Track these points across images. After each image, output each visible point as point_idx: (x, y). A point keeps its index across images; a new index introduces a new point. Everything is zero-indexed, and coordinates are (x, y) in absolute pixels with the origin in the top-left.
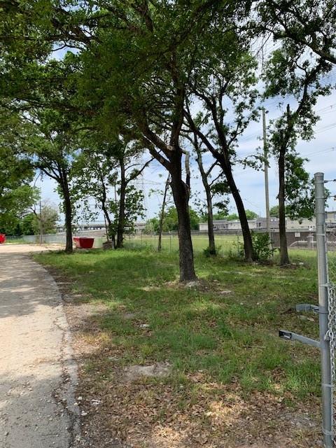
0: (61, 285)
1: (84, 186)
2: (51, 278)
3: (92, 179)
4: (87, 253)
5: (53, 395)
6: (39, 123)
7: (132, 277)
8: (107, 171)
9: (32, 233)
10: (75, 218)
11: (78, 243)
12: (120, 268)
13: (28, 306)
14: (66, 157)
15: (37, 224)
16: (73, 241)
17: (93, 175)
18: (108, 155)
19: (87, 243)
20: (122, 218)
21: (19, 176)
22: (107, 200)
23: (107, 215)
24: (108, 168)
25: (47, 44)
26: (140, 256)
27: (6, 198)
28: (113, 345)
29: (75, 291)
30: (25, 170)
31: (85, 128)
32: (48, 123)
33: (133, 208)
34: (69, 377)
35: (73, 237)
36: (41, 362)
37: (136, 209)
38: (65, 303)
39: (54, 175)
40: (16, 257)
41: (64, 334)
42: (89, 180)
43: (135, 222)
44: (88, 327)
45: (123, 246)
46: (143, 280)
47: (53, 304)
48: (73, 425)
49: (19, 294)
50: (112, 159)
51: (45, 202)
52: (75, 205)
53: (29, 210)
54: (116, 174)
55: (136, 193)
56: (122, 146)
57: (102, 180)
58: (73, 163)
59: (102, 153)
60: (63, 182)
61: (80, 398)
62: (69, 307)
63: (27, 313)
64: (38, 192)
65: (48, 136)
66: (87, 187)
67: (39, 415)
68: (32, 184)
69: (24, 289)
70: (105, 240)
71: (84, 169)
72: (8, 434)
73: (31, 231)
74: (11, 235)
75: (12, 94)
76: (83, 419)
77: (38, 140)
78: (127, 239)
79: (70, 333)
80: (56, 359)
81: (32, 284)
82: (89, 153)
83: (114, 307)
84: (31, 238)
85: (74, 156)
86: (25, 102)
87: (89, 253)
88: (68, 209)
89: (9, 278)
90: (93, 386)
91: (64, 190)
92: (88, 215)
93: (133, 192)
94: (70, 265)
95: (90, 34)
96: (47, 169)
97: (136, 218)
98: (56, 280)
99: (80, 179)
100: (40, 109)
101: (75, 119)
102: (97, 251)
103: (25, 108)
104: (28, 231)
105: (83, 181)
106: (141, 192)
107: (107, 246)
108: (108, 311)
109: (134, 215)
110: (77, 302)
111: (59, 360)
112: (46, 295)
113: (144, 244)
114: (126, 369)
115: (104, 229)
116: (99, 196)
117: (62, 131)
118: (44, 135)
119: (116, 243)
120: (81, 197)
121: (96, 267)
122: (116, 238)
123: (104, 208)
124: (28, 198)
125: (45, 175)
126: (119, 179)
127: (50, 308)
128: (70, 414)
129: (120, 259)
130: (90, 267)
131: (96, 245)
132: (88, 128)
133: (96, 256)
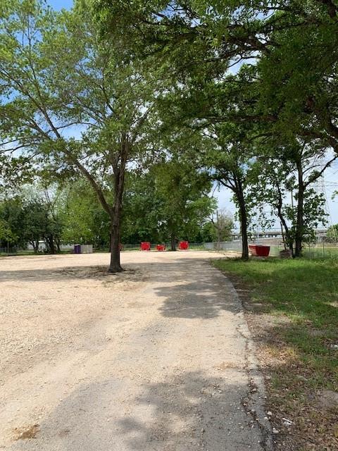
0: (240, 292)
1: (259, 193)
2: (231, 285)
3: (267, 185)
4: (263, 261)
5: (242, 403)
6: (216, 137)
7: (316, 290)
8: (283, 176)
9: (210, 241)
10: (251, 225)
11: (254, 251)
12: (300, 279)
13: (212, 310)
14: (241, 167)
15: (215, 232)
16: (249, 249)
17: (269, 181)
18: (284, 160)
19: (263, 251)
20: (300, 225)
21: (200, 189)
22: (283, 206)
23: (283, 222)
24: (284, 173)
25: (224, 62)
26: (322, 268)
27: (188, 209)
28: (301, 363)
29: (254, 299)
30: (205, 182)
31: (261, 135)
32: (225, 136)
33: (313, 214)
34: (257, 388)
35: (249, 245)
36: (227, 367)
37: (317, 214)
38: (246, 310)
39: (230, 185)
40: (198, 262)
41: (247, 342)
42: (264, 187)
43: (315, 229)
44: (270, 338)
45: (302, 256)
46: (329, 294)
47: (234, 310)
48: (265, 441)
49: (204, 298)
50: (289, 164)
51: (221, 211)
52: (250, 213)
53: (208, 220)
54: (294, 178)
55: (317, 197)
56: (299, 148)
57: (278, 186)
58: (248, 171)
59: (277, 157)
60: (238, 191)
61: (270, 413)
62: (250, 315)
63: (212, 317)
64: (215, 202)
65: (224, 148)
66: (262, 194)
67: (230, 420)
68: (210, 195)
69: (208, 293)
70: (282, 248)
71: (259, 176)
72: (204, 431)
73: (210, 238)
74: (193, 242)
75: (195, 114)
76: (275, 437)
77: (215, 154)
78: (306, 247)
79: (252, 342)
80: (242, 366)
81: (213, 289)
82: (264, 159)
83: (298, 320)
84: (210, 245)
85: (248, 164)
86: (205, 120)
87: (266, 261)
88: (244, 217)
89: (193, 281)
90: (282, 403)
91: (239, 199)
92: (264, 223)
93: (314, 196)
94: (247, 272)
95: (266, 40)
96: (223, 180)
97: (316, 224)
98: (236, 287)
99: (255, 186)
100: (217, 124)
101: (250, 127)
102: (273, 260)
103: (205, 126)
104: (207, 239)
105: (258, 189)
106: (322, 195)
107: (284, 254)
108: (291, 324)
109: (314, 221)
110: (258, 311)
111: (244, 368)
112: (227, 300)
113: (327, 254)
114: (319, 393)
115: (280, 236)
116: (274, 202)
117: (237, 141)
118: (220, 148)
119: (294, 252)
120: (256, 204)
121: (275, 276)
122: (294, 246)
123: (280, 215)
124: (206, 208)
125: (222, 186)
126: (297, 183)
127: (232, 314)
128: (260, 427)
129: (299, 268)
130: (268, 276)
131: (272, 253)
132: (264, 135)
133: (273, 264)
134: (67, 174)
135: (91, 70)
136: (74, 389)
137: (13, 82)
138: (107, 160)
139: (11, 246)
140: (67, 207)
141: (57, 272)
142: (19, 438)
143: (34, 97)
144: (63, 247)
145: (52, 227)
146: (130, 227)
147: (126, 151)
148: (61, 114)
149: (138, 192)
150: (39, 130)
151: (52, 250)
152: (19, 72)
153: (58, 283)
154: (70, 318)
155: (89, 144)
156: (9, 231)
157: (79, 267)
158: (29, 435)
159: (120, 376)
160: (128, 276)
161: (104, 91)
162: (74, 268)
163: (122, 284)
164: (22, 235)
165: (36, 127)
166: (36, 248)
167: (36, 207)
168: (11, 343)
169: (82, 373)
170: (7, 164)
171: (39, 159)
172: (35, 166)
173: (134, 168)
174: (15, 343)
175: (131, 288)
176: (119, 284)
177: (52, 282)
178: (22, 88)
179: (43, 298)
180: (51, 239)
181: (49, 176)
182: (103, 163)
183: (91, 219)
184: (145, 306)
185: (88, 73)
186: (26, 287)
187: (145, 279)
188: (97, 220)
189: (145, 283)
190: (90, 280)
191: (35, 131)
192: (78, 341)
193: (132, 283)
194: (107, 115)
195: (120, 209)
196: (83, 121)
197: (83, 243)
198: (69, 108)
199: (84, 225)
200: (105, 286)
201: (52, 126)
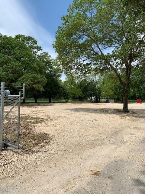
134: (105, 69)
135: (117, 22)
136: (112, 160)
137: (85, 33)
138: (122, 62)
139: (82, 98)
140: (103, 83)
141: (100, 110)
142: (93, 174)
143: (92, 38)
144: (101, 100)
145: (97, 92)
146: (132, 92)
147: (132, 57)
148: (103, 43)
149: (136, 75)
150: (94, 51)
151: (97, 101)
152: (87, 29)
153: (101, 114)
154: (107, 130)
155: (115, 55)
156: (81, 93)
157: (109, 109)
158: (96, 174)
159: (133, 159)
160: (131, 115)
161: (123, 30)
162: (106, 109)
163: (129, 118)
164: (86, 95)
165: (93, 50)
166: (91, 100)
167: (91, 83)
168: (86, 136)
169: (115, 154)
170: (82, 67)
171: (94, 63)
172: (92, 67)
173: (135, 64)
174: (87, 137)
175: (134, 120)
176: (127, 118)
177: (99, 114)
178: (88, 35)
179: (95, 120)
180: (97, 97)
181: (97, 71)
182: (120, 63)
183: (113, 88)
184: (142, 129)
185: (115, 23)
186: (89, 115)
187: (140, 117)
188: (116, 89)
189: (140, 118)
190: (114, 115)
191: (92, 52)
192: (112, 140)
193: (134, 118)
194: (123, 41)
195: (128, 84)
196: (112, 45)
197: (110, 99)
198: (106, 41)
199: (110, 91)
200: (121, 118)
201: (100, 49)
